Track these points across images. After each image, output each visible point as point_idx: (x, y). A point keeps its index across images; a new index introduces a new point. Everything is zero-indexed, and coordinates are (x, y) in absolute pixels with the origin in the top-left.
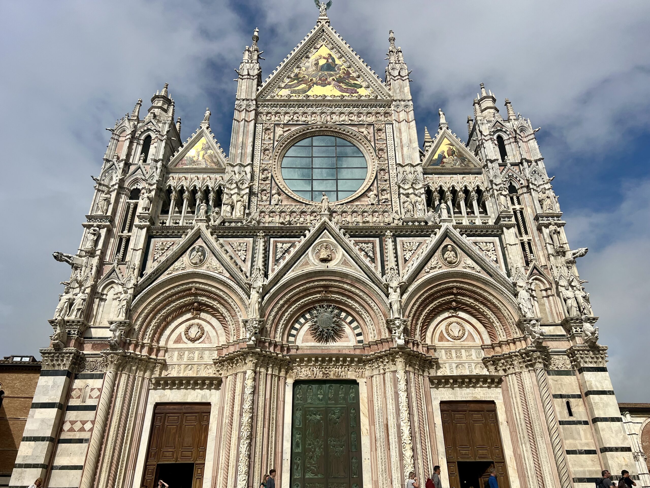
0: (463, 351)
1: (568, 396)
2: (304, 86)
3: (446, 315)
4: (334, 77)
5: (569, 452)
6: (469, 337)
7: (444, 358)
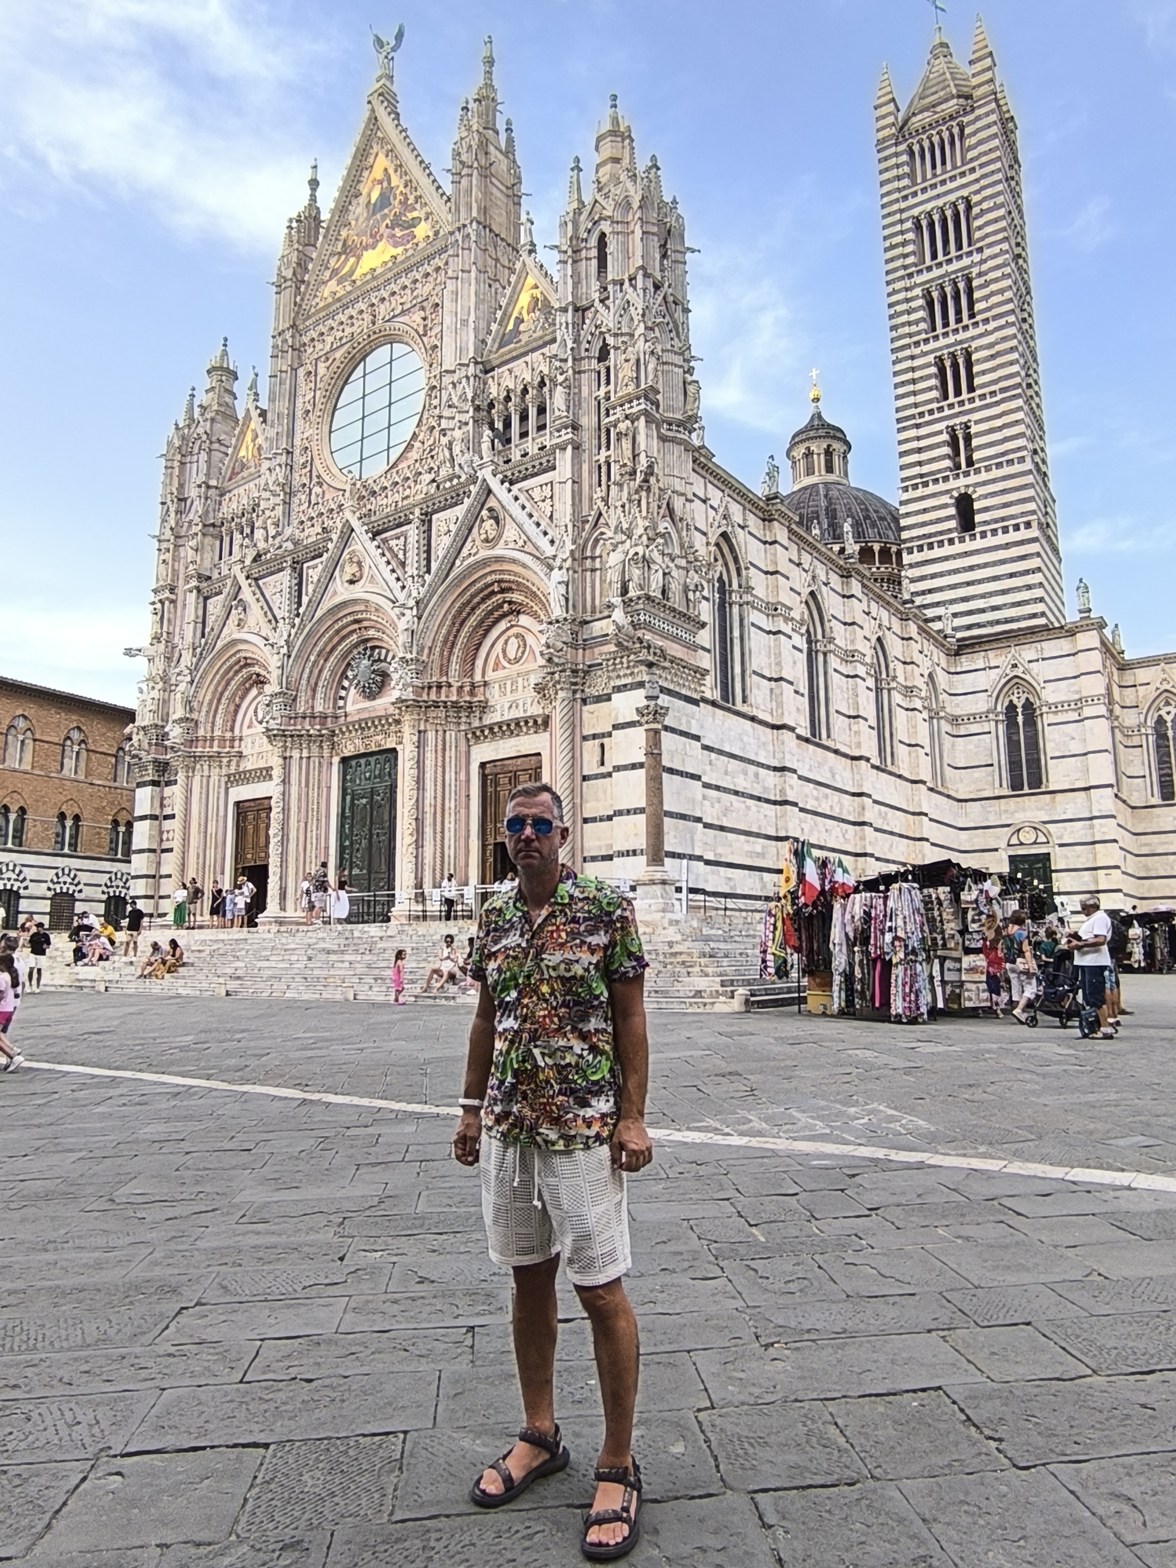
0: (520, 680)
1: (603, 735)
2: (352, 260)
3: (503, 625)
4: (388, 221)
5: (586, 821)
6: (531, 657)
7: (497, 696)
